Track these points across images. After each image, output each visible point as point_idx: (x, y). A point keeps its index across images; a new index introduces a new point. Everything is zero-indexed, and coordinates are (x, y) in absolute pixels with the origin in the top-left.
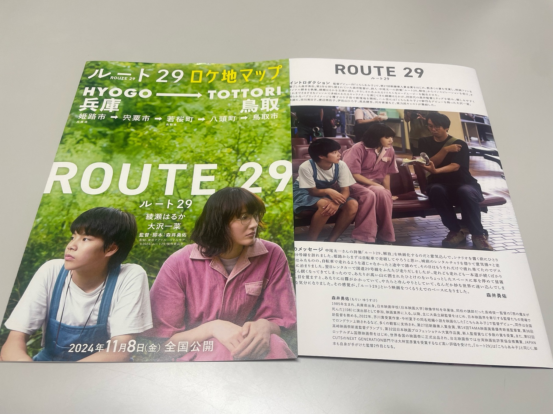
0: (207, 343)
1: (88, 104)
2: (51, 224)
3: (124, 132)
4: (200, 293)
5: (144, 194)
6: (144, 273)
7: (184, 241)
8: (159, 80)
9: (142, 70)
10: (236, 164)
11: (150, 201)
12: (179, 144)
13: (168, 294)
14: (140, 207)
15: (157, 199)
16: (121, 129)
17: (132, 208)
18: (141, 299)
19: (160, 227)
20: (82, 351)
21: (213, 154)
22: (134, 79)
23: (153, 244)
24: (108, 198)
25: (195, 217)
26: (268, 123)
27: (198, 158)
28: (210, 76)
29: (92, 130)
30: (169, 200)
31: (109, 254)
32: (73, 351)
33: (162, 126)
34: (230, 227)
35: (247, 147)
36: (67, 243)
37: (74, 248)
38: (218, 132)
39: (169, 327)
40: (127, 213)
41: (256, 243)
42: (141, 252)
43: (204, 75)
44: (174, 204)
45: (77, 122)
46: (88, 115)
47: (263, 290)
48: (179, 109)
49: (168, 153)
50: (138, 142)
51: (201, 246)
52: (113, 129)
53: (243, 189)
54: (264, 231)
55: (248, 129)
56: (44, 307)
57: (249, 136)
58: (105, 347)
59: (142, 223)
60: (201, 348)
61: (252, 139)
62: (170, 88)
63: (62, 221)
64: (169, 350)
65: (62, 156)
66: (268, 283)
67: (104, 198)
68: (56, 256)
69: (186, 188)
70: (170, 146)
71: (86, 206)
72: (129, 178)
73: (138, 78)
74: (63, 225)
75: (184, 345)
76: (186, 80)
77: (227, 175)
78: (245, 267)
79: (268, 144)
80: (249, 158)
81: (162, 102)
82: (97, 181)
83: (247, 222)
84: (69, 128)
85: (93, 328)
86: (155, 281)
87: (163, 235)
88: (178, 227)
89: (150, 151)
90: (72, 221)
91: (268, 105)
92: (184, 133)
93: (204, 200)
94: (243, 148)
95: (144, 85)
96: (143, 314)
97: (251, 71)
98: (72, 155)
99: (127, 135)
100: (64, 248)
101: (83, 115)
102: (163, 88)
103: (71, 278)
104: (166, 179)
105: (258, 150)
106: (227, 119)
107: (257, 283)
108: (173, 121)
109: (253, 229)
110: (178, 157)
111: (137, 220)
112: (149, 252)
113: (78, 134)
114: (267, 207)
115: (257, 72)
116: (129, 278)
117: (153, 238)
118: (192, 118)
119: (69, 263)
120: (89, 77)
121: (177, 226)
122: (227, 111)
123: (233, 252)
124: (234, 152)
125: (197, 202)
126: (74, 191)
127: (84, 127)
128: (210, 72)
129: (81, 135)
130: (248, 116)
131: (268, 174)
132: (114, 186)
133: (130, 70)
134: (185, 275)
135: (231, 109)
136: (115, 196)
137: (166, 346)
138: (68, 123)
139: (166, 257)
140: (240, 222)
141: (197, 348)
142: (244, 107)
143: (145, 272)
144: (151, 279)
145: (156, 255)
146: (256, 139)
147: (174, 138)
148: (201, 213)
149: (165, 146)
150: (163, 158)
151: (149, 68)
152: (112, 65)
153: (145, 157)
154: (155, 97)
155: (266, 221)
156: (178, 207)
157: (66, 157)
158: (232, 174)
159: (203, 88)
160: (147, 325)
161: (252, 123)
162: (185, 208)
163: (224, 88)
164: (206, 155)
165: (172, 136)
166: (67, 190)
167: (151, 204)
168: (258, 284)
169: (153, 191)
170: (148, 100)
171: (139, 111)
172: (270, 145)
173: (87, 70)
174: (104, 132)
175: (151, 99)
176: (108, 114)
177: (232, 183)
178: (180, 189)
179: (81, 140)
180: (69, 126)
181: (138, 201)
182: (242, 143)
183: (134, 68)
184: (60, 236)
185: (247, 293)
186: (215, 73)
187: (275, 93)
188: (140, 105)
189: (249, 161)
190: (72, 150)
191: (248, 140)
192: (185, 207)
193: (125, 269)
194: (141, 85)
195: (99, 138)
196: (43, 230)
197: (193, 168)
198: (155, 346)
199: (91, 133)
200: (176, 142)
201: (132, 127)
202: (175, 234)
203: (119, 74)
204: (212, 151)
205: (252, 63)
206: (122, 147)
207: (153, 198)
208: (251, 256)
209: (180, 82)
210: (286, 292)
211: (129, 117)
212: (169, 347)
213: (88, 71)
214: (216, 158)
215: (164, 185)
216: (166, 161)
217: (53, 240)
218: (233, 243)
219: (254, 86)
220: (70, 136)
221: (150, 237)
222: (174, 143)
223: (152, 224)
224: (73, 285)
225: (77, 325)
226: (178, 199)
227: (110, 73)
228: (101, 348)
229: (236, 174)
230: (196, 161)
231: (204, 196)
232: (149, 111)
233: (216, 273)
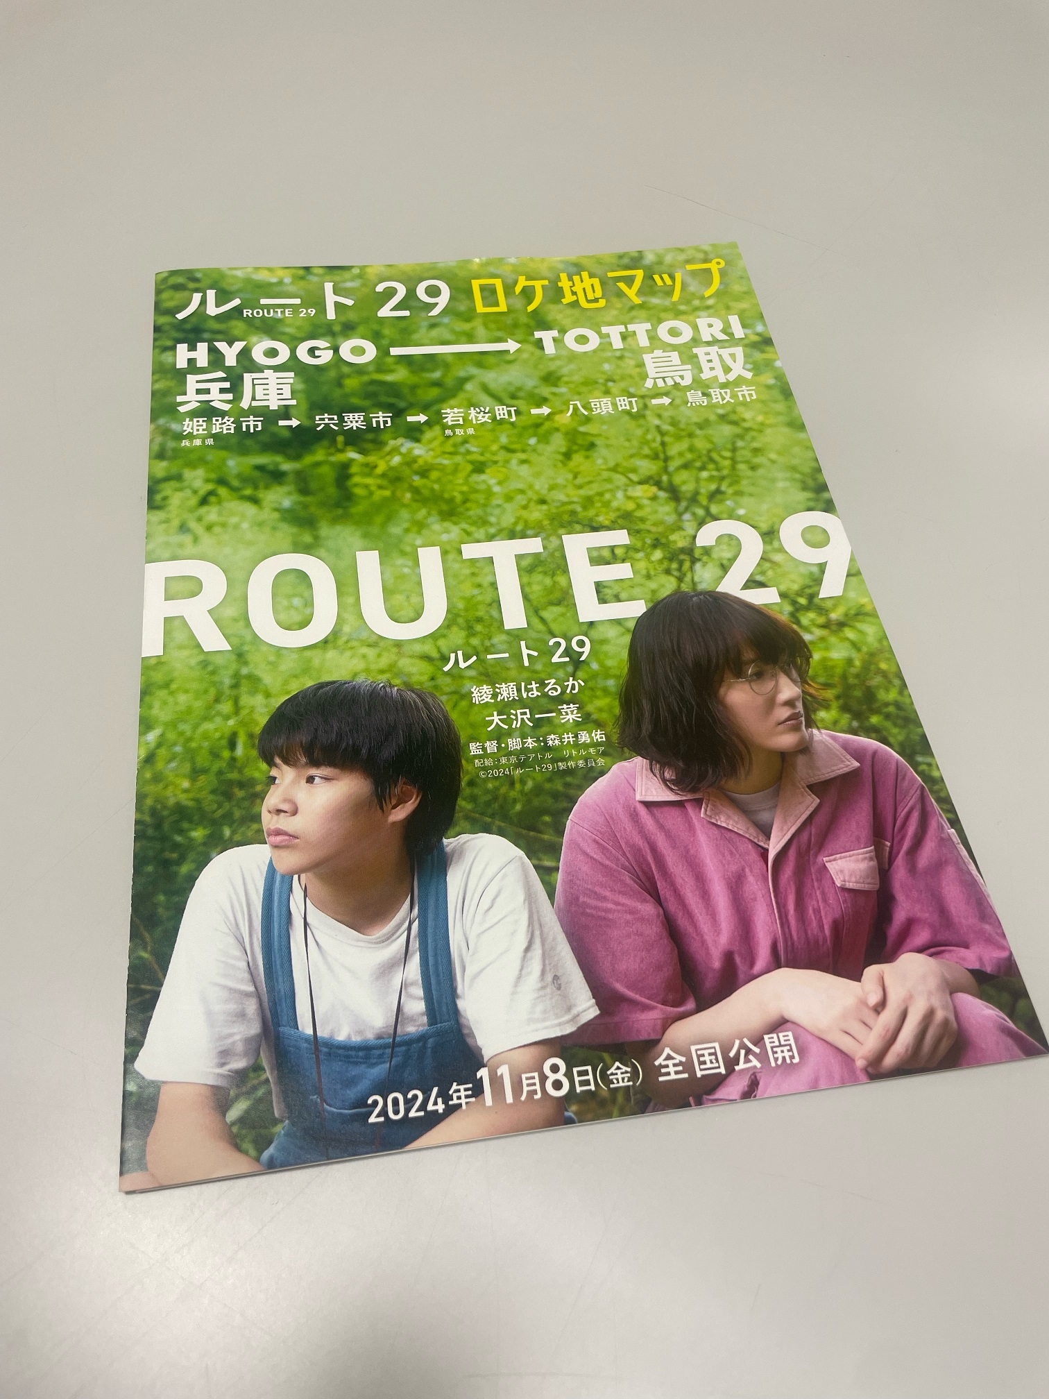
0: (776, 1039)
1: (199, 392)
2: (193, 745)
3: (332, 464)
4: (703, 897)
5: (445, 632)
6: (521, 858)
7: (604, 754)
8: (385, 312)
9: (329, 287)
10: (681, 528)
11: (470, 651)
12: (500, 483)
13: (608, 911)
14: (446, 669)
15: (487, 643)
16: (319, 455)
17: (421, 674)
18: (537, 933)
19: (522, 719)
20: (412, 1114)
21: (607, 504)
22: (312, 312)
23: (518, 772)
24: (342, 653)
25: (611, 683)
26: (734, 412)
27: (566, 517)
28: (528, 294)
29: (235, 464)
30: (523, 643)
31: (400, 814)
32: (382, 1119)
33: (435, 439)
34: (722, 703)
35: (698, 480)
36: (261, 796)
37: (285, 807)
38: (598, 442)
39: (646, 1008)
40: (413, 691)
41: (815, 744)
42: (488, 797)
43: (509, 290)
44: (541, 653)
45: (183, 444)
46: (209, 421)
47: (884, 871)
48: (469, 387)
49: (475, 512)
50: (380, 487)
51: (658, 762)
52: (297, 457)
53: (725, 596)
54: (826, 705)
55: (683, 430)
56: (247, 995)
57: (691, 449)
58: (477, 1091)
59: (466, 713)
60: (763, 1057)
61: (705, 459)
62: (423, 331)
63: (227, 733)
64: (668, 1074)
65: (167, 544)
66: (890, 853)
67: (331, 654)
68: (237, 837)
69: (559, 603)
70: (476, 491)
71: (286, 682)
72: (388, 592)
73: (322, 309)
74: (232, 745)
75: (710, 1054)
76: (462, 307)
77: (664, 558)
78: (808, 813)
79: (753, 468)
80: (714, 509)
81: (413, 372)
82: (296, 609)
83: (769, 685)
84: (164, 464)
85: (422, 1038)
86: (560, 877)
87: (538, 741)
88: (573, 716)
89: (423, 512)
90: (258, 730)
91: (716, 363)
92: (503, 452)
93: (623, 634)
94: (684, 482)
95: (348, 329)
96: (556, 978)
97: (639, 274)
98: (196, 539)
99: (343, 473)
100: (255, 810)
101: (195, 424)
102: (405, 332)
103: (305, 896)
104: (494, 585)
105: (730, 485)
106: (614, 405)
107: (858, 854)
108: (461, 422)
109: (790, 703)
110: (508, 520)
111: (448, 708)
112: (513, 794)
113: (197, 479)
114: (812, 642)
115: (656, 277)
116: (480, 877)
117: (510, 753)
118: (512, 409)
119: (284, 854)
120: (180, 316)
121: (570, 714)
122: (605, 385)
123: (757, 772)
124: (662, 494)
125: (604, 641)
126: (236, 641)
127: (210, 457)
128: (522, 282)
129: (207, 481)
130: (671, 396)
131: (782, 550)
132: (350, 617)
133: (292, 289)
134: (640, 850)
135: (616, 377)
136: (362, 645)
137: (657, 1063)
138: (156, 448)
139: (570, 805)
140: (746, 687)
141: (751, 1057)
142: (651, 370)
143: (521, 853)
144: (546, 873)
145: (536, 802)
146: (715, 455)
147: (479, 468)
148: (626, 670)
149: (462, 493)
150: (465, 526)
151: (345, 281)
152: (235, 277)
153: (415, 529)
154: (389, 360)
155: (821, 680)
156: (555, 659)
157: (181, 546)
158: (678, 555)
159: (516, 325)
160: (580, 1009)
161: (688, 416)
162: (576, 662)
163: (576, 324)
164: (585, 508)
165: (472, 462)
166: (213, 641)
167: (474, 658)
168: (861, 856)
169: (467, 621)
170: (371, 368)
171: (355, 401)
172: (761, 472)
173: (165, 296)
174: (271, 467)
175: (380, 363)
176: (269, 417)
177: (688, 578)
178: (545, 609)
179: (211, 493)
180: (160, 455)
181: (435, 654)
182: (678, 469)
183: (302, 283)
184: (234, 776)
185: (838, 883)
186: (538, 285)
187: (726, 330)
188: (352, 383)
189: (716, 519)
190: (193, 525)
191: (694, 460)
192: (575, 656)
193: (460, 852)
194: (337, 328)
195: (261, 485)
196: (173, 765)
197: (562, 546)
198: (624, 1069)
199: (235, 472)
200: (489, 478)
201: (349, 448)
202: (570, 735)
203: (263, 301)
204: (601, 494)
205: (636, 255)
206: (338, 505)
207: (475, 641)
208: (814, 780)
209: (445, 312)
210: (950, 871)
211: (333, 419)
212: (667, 1066)
213: (172, 299)
214: (618, 514)
215: (493, 602)
216: (477, 536)
217: (213, 792)
218: (746, 747)
219: (663, 315)
220: (173, 484)
221: (502, 753)
222: (484, 481)
223: (495, 713)
224: (317, 918)
225: (370, 1036)
226: (547, 637)
227: (237, 302)
228: (467, 1097)
229: (691, 554)
230: (562, 526)
231: (618, 622)
232: (384, 399)
233: (728, 835)
